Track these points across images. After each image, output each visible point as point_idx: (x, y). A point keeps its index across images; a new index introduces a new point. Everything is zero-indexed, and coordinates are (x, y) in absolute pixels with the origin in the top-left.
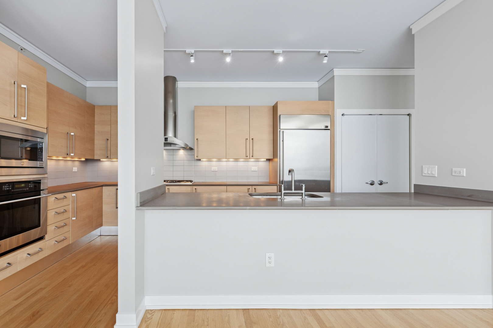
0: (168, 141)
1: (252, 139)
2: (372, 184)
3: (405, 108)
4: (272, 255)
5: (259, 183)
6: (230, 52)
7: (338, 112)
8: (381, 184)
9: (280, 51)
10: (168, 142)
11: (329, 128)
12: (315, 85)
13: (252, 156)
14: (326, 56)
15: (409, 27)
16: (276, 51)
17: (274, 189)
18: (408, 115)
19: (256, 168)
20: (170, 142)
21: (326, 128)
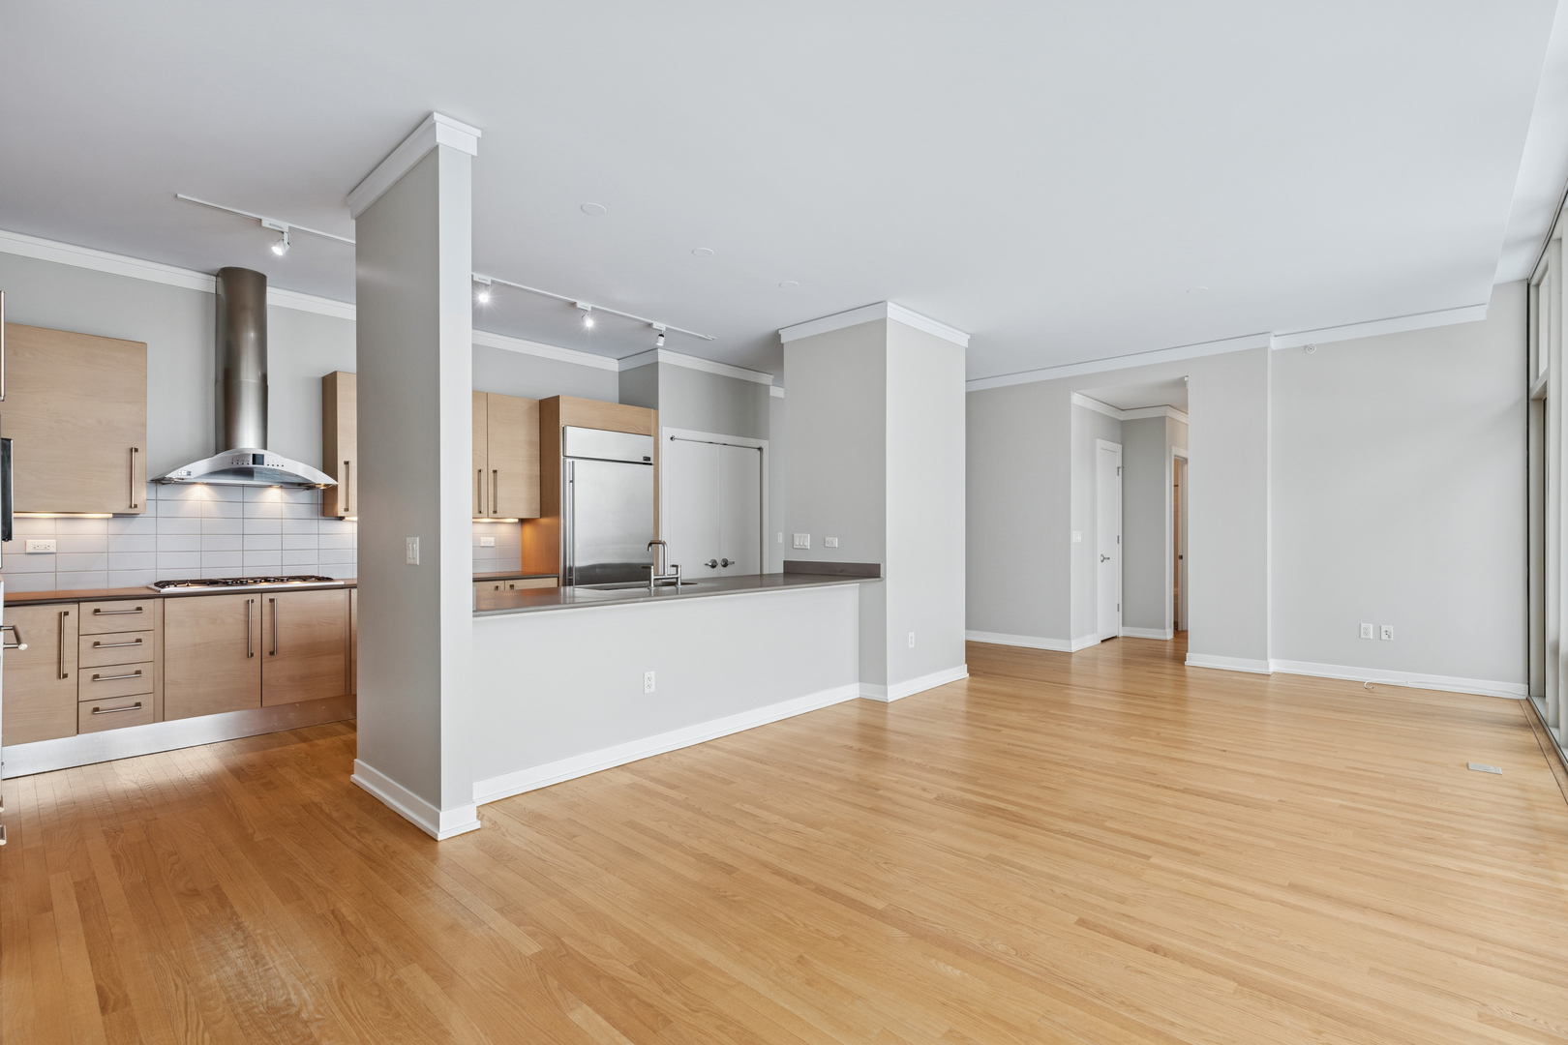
0: (266, 463)
1: (495, 472)
2: (713, 566)
3: (756, 437)
4: (653, 674)
5: (497, 575)
6: (489, 283)
7: (665, 432)
8: (725, 565)
9: (589, 306)
10: (265, 466)
11: (652, 461)
12: (613, 365)
13: (495, 512)
14: (662, 335)
15: (778, 331)
16: (580, 304)
17: (552, 583)
18: (760, 449)
19: (492, 539)
20: (270, 467)
21: (647, 461)
